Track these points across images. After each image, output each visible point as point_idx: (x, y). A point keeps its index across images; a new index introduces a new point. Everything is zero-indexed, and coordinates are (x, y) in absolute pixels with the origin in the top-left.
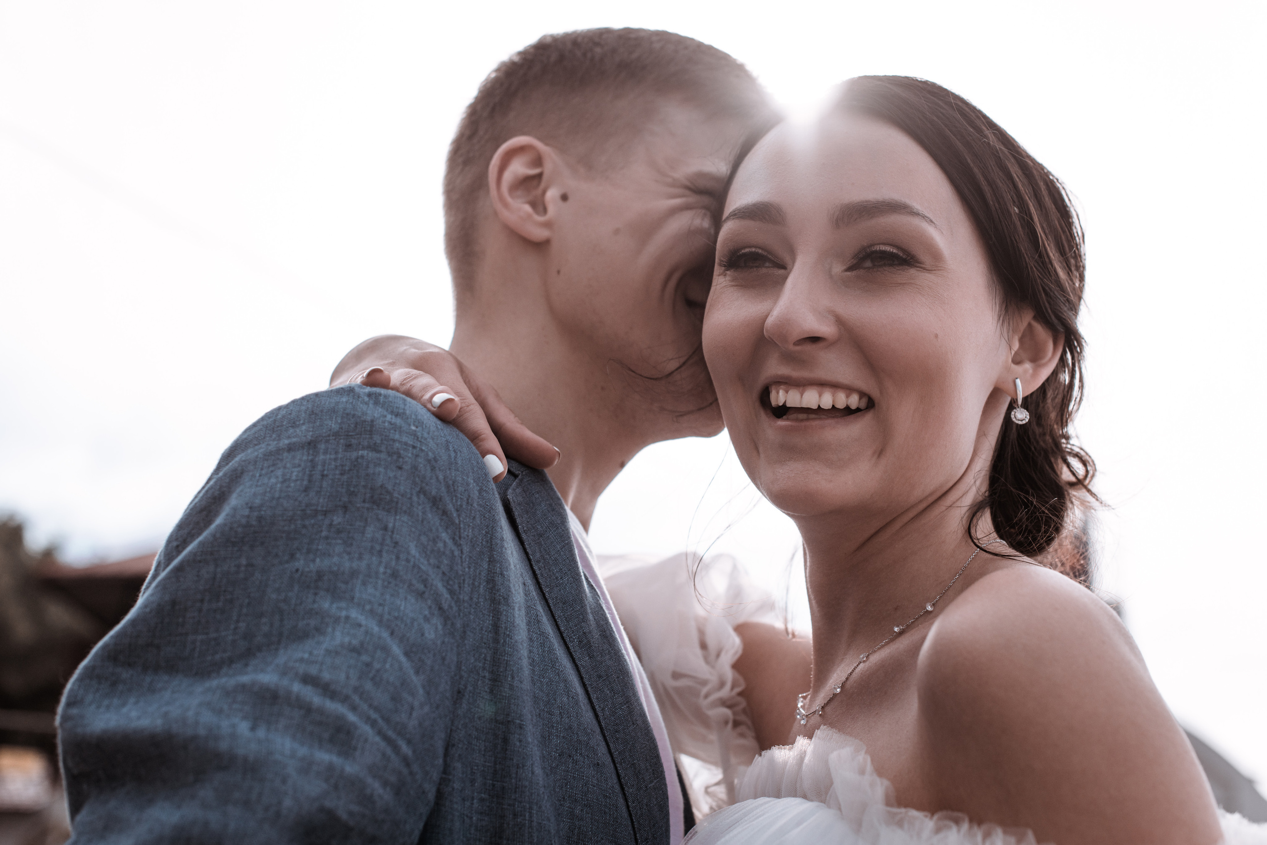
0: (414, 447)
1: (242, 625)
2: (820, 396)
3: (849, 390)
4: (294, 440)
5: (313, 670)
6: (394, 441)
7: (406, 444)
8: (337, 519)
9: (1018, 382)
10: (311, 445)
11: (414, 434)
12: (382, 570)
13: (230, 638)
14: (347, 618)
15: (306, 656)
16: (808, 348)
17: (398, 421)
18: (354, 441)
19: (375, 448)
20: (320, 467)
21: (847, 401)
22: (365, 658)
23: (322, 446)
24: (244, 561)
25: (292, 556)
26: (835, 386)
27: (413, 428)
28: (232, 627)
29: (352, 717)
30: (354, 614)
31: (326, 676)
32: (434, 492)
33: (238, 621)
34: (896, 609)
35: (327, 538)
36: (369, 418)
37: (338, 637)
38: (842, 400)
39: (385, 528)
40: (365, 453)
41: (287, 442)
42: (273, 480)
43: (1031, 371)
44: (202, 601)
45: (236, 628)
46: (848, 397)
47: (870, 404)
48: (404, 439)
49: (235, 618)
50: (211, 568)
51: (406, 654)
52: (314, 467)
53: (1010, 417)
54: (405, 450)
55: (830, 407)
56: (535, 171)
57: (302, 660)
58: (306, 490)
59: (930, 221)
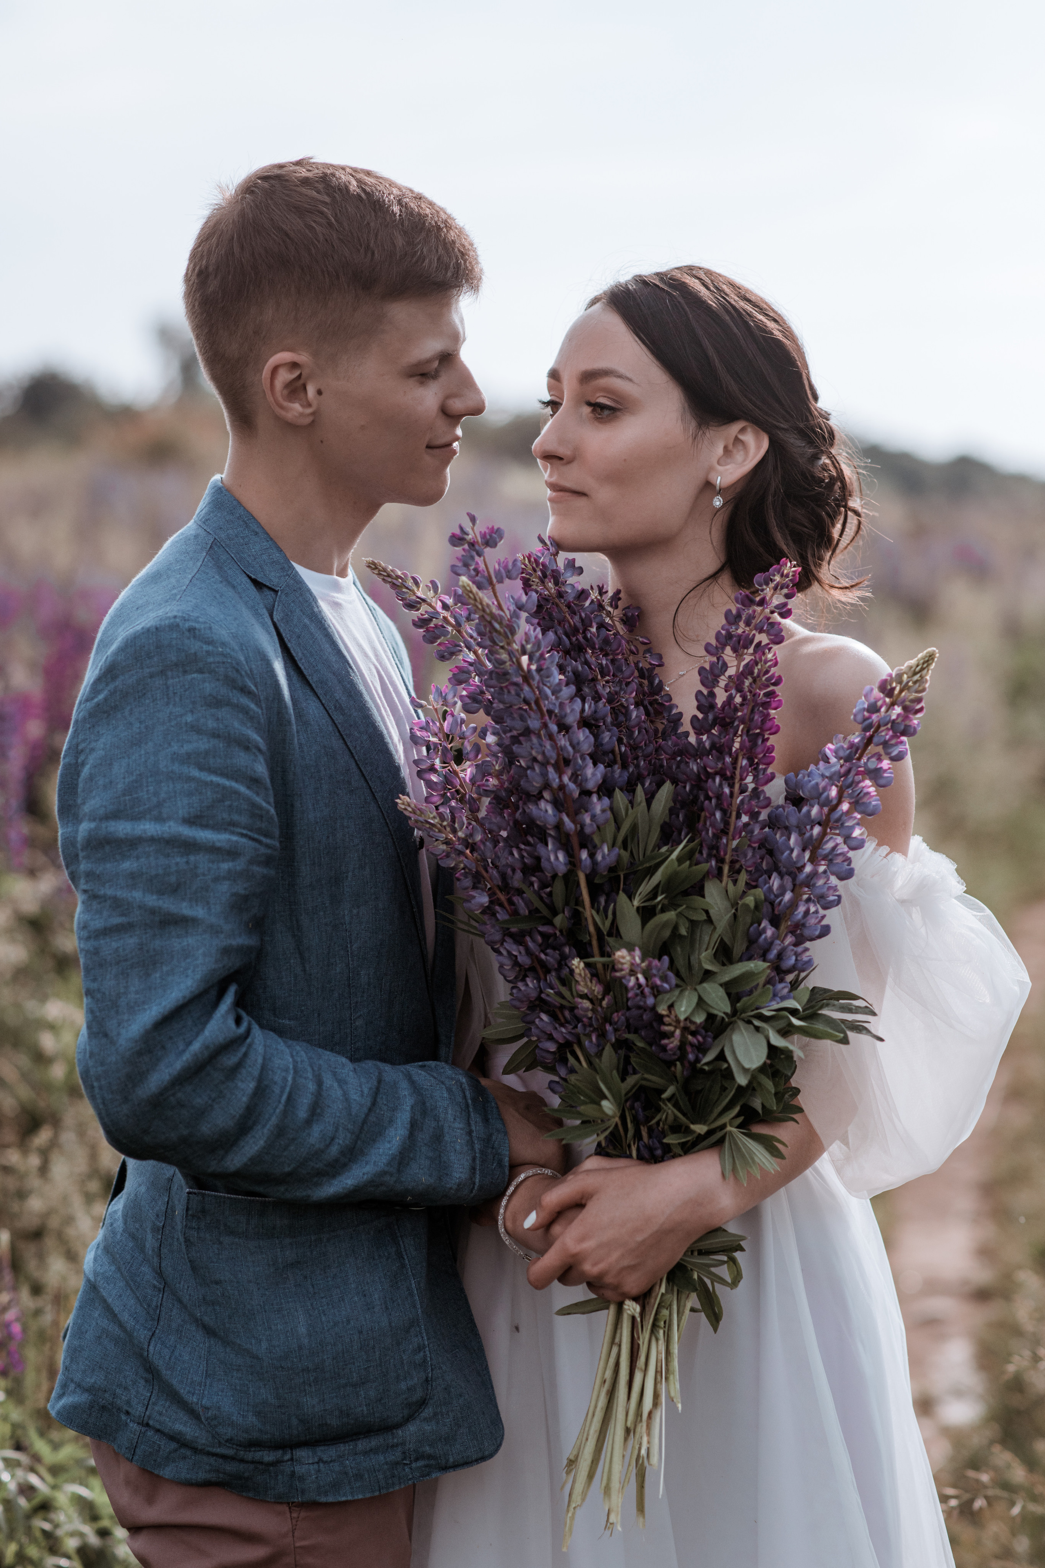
0: (224, 663)
1: (151, 788)
4: (153, 669)
6: (211, 663)
7: (218, 662)
9: (719, 477)
11: (222, 654)
13: (146, 796)
17: (210, 648)
20: (171, 688)
24: (143, 752)
25: (170, 744)
27: (220, 650)
28: (145, 789)
32: (240, 684)
33: (147, 786)
36: (193, 651)
39: (218, 719)
40: (195, 675)
41: (148, 670)
44: (124, 778)
45: (148, 791)
48: (217, 659)
49: (145, 784)
50: (126, 760)
52: (168, 688)
54: (218, 667)
56: (296, 374)
59: (630, 380)
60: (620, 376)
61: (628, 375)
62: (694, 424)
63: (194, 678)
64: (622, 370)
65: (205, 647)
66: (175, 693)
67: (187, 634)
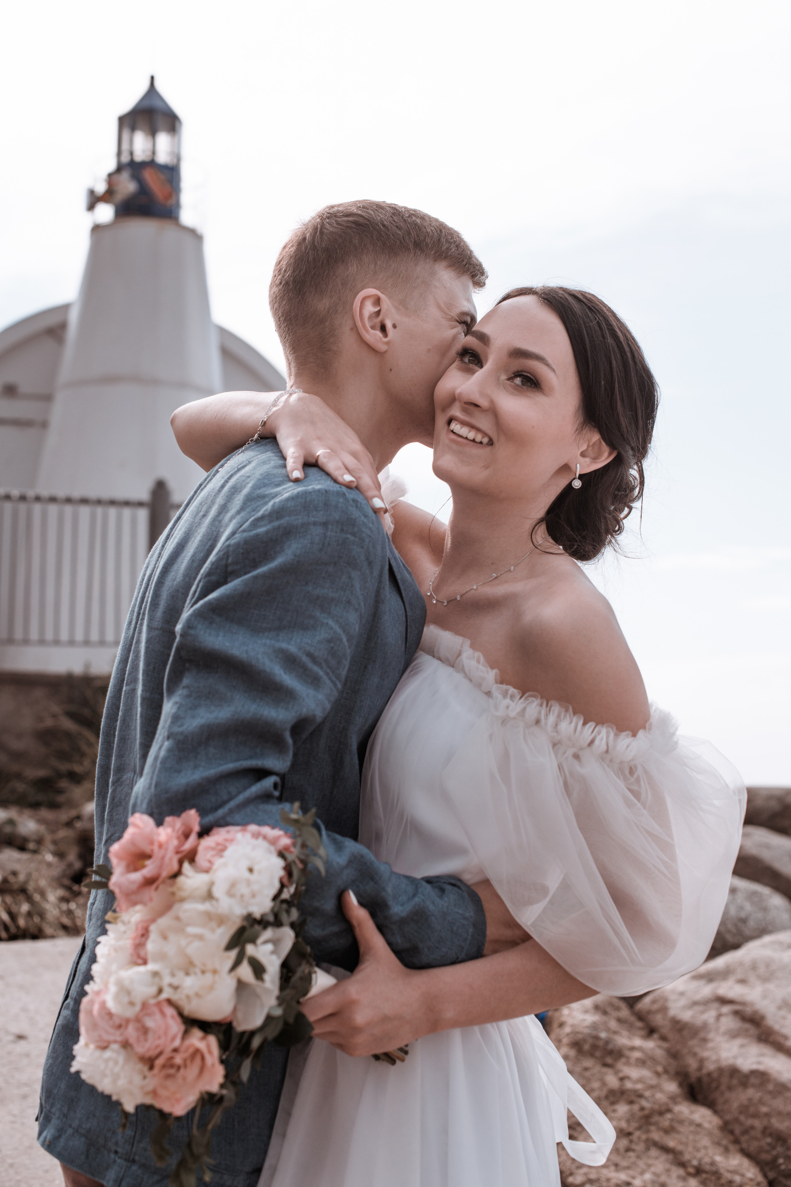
2: (469, 432)
3: (485, 434)
5: (312, 650)
8: (331, 569)
9: (578, 465)
10: (325, 524)
12: (344, 599)
14: (327, 623)
15: (310, 642)
16: (472, 408)
18: (345, 528)
19: (354, 534)
20: (328, 539)
21: (482, 439)
22: (332, 645)
23: (330, 527)
25: (307, 583)
26: (478, 430)
29: (321, 673)
30: (331, 623)
31: (316, 654)
34: (492, 564)
35: (324, 578)
37: (322, 634)
38: (479, 438)
40: (349, 536)
42: (306, 541)
43: (588, 463)
46: (483, 437)
47: (491, 443)
51: (348, 641)
52: (325, 537)
53: (571, 484)
55: (472, 439)
56: (377, 309)
57: (308, 643)
58: (321, 550)
59: (554, 371)
60: (548, 365)
61: (554, 367)
62: (581, 419)
63: (348, 538)
64: (550, 361)
65: (362, 518)
66: (329, 544)
67: (351, 502)
